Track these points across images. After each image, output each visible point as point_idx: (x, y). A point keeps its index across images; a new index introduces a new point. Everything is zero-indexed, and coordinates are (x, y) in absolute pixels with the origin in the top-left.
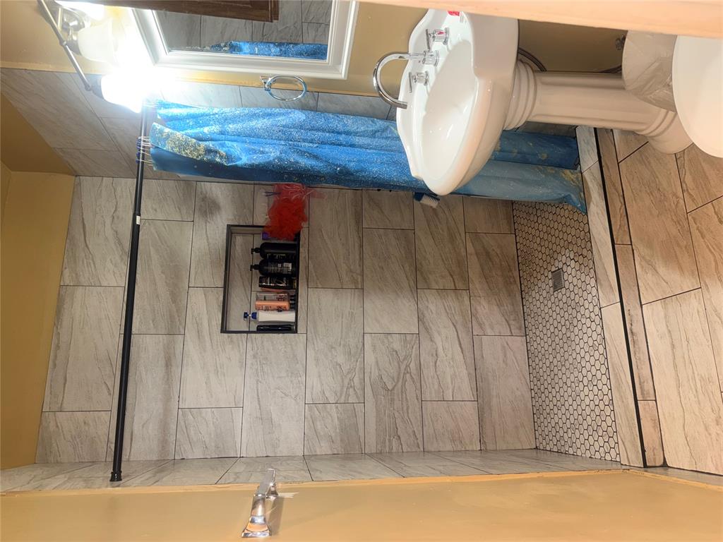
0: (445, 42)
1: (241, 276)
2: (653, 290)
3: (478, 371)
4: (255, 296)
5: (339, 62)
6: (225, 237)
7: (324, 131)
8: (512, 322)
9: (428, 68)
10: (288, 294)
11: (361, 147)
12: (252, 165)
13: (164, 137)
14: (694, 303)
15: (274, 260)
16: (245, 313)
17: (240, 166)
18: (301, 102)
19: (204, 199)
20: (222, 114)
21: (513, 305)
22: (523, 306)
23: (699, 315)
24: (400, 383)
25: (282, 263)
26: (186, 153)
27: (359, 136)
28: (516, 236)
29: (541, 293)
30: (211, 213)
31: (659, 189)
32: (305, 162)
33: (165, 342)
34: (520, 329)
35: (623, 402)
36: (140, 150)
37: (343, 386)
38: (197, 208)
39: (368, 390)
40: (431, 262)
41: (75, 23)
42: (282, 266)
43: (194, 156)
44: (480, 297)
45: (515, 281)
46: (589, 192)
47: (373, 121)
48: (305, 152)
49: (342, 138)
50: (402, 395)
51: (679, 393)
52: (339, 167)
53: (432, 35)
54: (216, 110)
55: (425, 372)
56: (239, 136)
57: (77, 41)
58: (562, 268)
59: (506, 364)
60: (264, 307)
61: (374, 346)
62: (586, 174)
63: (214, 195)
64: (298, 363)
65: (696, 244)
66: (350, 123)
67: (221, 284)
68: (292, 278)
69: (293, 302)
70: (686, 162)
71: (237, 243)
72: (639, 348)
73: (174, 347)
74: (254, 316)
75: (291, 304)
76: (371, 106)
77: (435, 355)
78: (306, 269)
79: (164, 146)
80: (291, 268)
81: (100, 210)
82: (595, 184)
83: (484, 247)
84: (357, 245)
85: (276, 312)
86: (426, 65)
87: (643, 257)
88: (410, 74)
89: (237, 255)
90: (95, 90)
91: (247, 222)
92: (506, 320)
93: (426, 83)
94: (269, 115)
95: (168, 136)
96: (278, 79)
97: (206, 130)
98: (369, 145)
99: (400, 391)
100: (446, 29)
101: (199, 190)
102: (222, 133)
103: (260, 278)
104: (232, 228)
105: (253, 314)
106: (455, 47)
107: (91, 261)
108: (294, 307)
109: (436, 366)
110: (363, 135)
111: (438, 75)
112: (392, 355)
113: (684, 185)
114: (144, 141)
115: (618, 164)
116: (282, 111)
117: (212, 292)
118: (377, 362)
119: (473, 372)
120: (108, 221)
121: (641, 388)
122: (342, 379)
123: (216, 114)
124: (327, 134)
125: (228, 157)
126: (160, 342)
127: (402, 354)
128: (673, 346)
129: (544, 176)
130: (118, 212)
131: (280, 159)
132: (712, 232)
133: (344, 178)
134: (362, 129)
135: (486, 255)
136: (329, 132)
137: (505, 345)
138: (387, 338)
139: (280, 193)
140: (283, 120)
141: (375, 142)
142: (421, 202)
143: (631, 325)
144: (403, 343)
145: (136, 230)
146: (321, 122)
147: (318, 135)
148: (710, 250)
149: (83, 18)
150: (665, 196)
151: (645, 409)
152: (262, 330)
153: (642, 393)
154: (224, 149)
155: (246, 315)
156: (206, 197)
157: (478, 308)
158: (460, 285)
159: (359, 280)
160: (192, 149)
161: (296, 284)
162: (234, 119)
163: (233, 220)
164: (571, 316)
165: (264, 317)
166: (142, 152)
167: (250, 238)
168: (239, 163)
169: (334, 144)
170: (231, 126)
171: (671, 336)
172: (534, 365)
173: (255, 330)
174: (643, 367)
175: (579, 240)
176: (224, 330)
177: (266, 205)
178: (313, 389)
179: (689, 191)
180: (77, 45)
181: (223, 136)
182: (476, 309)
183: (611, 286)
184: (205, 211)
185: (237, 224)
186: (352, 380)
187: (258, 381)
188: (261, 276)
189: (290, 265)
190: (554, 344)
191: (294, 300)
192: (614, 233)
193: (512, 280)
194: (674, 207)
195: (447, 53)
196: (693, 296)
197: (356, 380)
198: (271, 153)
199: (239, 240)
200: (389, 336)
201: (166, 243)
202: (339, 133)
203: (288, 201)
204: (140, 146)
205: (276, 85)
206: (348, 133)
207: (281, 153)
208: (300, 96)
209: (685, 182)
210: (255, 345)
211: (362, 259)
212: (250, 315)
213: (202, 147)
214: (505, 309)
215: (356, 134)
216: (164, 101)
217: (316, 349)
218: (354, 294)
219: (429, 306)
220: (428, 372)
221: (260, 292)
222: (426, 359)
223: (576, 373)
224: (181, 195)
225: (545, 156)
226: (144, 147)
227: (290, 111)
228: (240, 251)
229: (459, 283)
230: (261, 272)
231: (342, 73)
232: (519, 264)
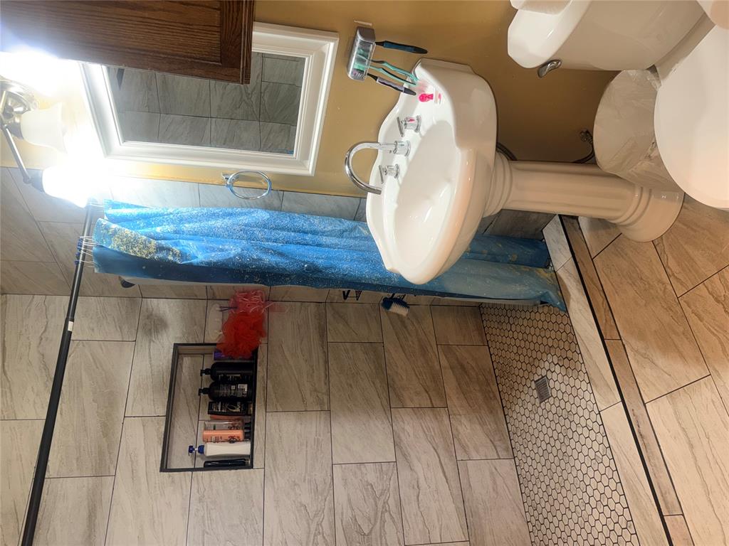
0: (417, 130)
1: (187, 403)
2: (654, 385)
3: (466, 504)
4: (203, 425)
5: (306, 155)
6: (171, 358)
7: (289, 230)
8: (497, 443)
9: (400, 160)
10: (243, 421)
11: (328, 246)
12: (209, 263)
13: (110, 233)
14: (705, 393)
15: (227, 382)
16: (191, 447)
17: (196, 264)
18: (264, 201)
19: (150, 316)
20: (178, 213)
21: (496, 424)
22: (507, 424)
23: (714, 405)
24: (378, 524)
25: (236, 384)
26: (136, 252)
27: (326, 236)
28: (489, 348)
29: (526, 406)
30: (157, 331)
31: (641, 279)
32: (269, 259)
33: (90, 486)
34: (507, 451)
35: (645, 520)
36: (80, 250)
37: (309, 533)
38: (141, 325)
39: (340, 535)
40: (404, 378)
41: (21, 109)
42: (237, 388)
43: (143, 254)
44: (460, 415)
45: (495, 396)
46: (567, 290)
47: (340, 221)
48: (269, 249)
49: (308, 237)
50: (381, 539)
51: (710, 501)
52: (306, 263)
53: (404, 123)
54: (171, 210)
55: (406, 507)
56: (195, 235)
57: (19, 124)
58: (546, 376)
59: (497, 493)
60: (213, 437)
61: (345, 481)
62: (560, 273)
63: (161, 312)
64: (253, 506)
65: (694, 328)
66: (317, 223)
67: (162, 411)
68: (248, 401)
69: (248, 431)
70: (666, 246)
71: (184, 366)
72: (652, 453)
73: (101, 493)
74: (201, 449)
75: (246, 433)
76: (338, 206)
77: (416, 487)
78: (264, 391)
79: (110, 244)
80: (246, 390)
81: (26, 330)
82: (572, 281)
83: (457, 360)
84: (322, 362)
85: (227, 444)
86: (397, 155)
87: (637, 351)
88: (380, 167)
89: (183, 378)
90: (36, 183)
91: (197, 339)
92: (491, 440)
93: (397, 175)
94: (230, 215)
95: (115, 232)
96: (240, 177)
97: (158, 229)
98: (336, 245)
99: (378, 535)
100: (418, 117)
101: (144, 309)
102: (176, 232)
103: (210, 403)
104: (179, 347)
105: (199, 447)
106: (429, 131)
107: (8, 391)
108: (249, 436)
109: (418, 500)
110: (330, 234)
111: (410, 165)
112: (367, 490)
113: (668, 270)
114: (87, 241)
115: (592, 260)
116: (245, 210)
117: (152, 421)
118: (349, 500)
119: (461, 505)
120: (34, 342)
121: (664, 500)
122: (308, 524)
123: (171, 214)
124: (293, 234)
125: (183, 255)
126: (84, 486)
127: (378, 490)
128: (691, 446)
129: (519, 274)
130: (47, 333)
131: (241, 256)
132: (710, 313)
133: (311, 276)
134: (330, 228)
135: (461, 369)
136: (294, 231)
137: (494, 470)
138: (360, 469)
139: (236, 308)
140: (244, 219)
141: (344, 242)
142: (390, 310)
143: (639, 426)
144: (378, 474)
145: (67, 337)
146: (286, 221)
147: (282, 234)
148: (714, 334)
149: (31, 105)
150: (649, 284)
151: (673, 525)
152: (210, 466)
153: (667, 507)
154: (179, 248)
155: (191, 449)
156: (151, 315)
157: (459, 428)
158: (437, 402)
159: (326, 401)
160: (142, 246)
161: (251, 409)
162: (191, 219)
163: (180, 338)
164: (564, 428)
165: (213, 450)
166: (82, 252)
167: (200, 359)
168: (194, 261)
169: (299, 243)
170: (187, 225)
171: (687, 435)
172: (527, 491)
173: (203, 467)
174: (661, 475)
175: (561, 343)
176: (164, 468)
177: (221, 321)
178: (272, 538)
179: (676, 275)
180: (20, 128)
181: (178, 235)
182: (457, 430)
183: (608, 384)
184: (150, 330)
185: (185, 342)
186: (319, 524)
187: (204, 532)
188: (211, 401)
189: (245, 387)
190: (548, 463)
191: (249, 428)
192: (601, 328)
193: (492, 396)
194: (661, 293)
195: (420, 139)
196: (703, 386)
197: (325, 524)
198: (231, 250)
199: (186, 362)
200: (362, 466)
201: (102, 367)
202: (306, 233)
203: (245, 314)
204: (81, 246)
205: (239, 183)
206: (314, 233)
207: (243, 250)
208: (264, 194)
209: (669, 267)
210: (201, 486)
211: (327, 376)
212: (197, 449)
213: (152, 244)
214: (488, 429)
215: (323, 233)
216: (113, 201)
217: (276, 487)
218: (320, 417)
219: (406, 428)
220: (410, 509)
221: (209, 421)
222: (406, 492)
223: (580, 494)
224: (124, 313)
225: (516, 257)
226: (86, 247)
227: (252, 210)
228: (186, 374)
229: (436, 401)
230: (211, 397)
231: (309, 168)
232: (496, 377)
